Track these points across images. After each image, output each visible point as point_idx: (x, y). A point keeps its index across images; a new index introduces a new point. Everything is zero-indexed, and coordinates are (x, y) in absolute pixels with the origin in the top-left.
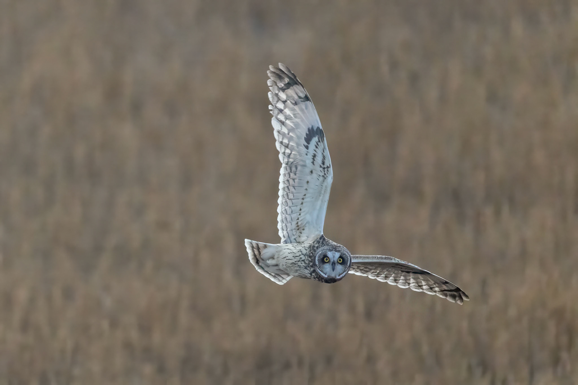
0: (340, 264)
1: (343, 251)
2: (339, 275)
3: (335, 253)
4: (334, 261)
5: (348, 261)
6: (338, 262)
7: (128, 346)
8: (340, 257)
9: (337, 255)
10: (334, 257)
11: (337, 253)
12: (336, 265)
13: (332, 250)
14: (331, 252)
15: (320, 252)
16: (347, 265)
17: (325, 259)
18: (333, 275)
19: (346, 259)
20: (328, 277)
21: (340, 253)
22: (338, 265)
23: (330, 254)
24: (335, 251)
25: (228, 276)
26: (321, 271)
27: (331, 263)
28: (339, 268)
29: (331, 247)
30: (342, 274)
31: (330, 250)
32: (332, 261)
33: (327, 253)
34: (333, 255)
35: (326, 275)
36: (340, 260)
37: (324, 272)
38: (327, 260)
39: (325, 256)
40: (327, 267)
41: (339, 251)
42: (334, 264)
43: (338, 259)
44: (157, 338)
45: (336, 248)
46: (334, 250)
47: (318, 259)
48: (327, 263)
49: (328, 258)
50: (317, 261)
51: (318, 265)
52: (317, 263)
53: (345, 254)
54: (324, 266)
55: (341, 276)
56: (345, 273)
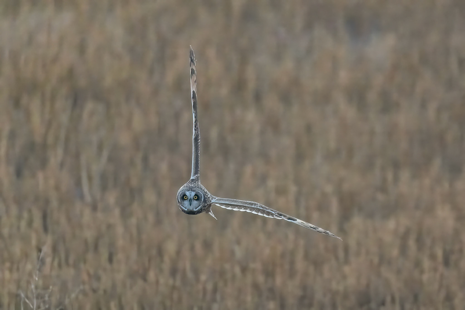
0: (196, 200)
1: (197, 190)
2: (196, 209)
4: (191, 198)
5: (202, 197)
6: (194, 199)
7: (256, 286)
8: (196, 195)
9: (193, 194)
10: (190, 195)
12: (193, 201)
13: (189, 190)
14: (189, 192)
15: (181, 192)
16: (201, 200)
17: (185, 197)
18: (191, 208)
19: (200, 196)
20: (188, 210)
23: (188, 193)
24: (191, 191)
26: (182, 206)
27: (189, 200)
28: (195, 203)
29: (188, 188)
31: (188, 190)
32: (189, 198)
33: (186, 193)
35: (186, 209)
36: (196, 197)
37: (185, 207)
38: (186, 197)
39: (184, 195)
40: (186, 203)
41: (194, 191)
42: (190, 200)
44: (279, 280)
45: (192, 188)
47: (180, 197)
48: (186, 200)
49: (186, 196)
50: (179, 199)
51: (180, 202)
52: (179, 201)
53: (198, 193)
54: (184, 202)
55: (198, 209)
56: (200, 207)
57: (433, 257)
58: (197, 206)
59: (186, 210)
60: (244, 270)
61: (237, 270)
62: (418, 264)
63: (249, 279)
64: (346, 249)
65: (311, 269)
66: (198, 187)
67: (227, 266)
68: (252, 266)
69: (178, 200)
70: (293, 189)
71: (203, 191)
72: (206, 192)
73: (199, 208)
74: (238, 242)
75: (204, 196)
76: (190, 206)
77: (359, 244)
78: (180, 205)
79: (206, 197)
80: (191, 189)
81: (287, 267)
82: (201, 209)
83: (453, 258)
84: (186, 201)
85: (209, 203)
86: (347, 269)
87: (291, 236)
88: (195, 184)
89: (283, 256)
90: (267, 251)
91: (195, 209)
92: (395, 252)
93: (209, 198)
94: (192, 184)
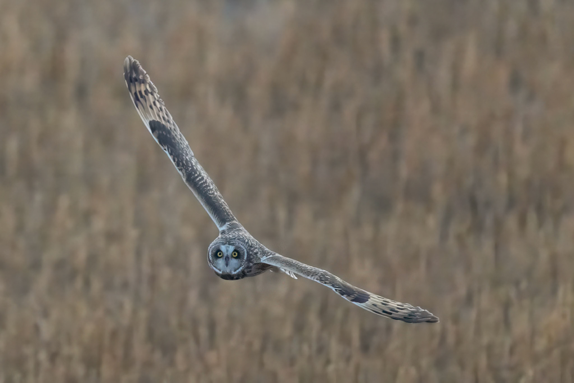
0: (236, 258)
1: (238, 244)
2: (235, 270)
3: (229, 247)
4: (227, 255)
5: (244, 254)
6: (232, 255)
8: (235, 250)
9: (231, 248)
10: (227, 251)
11: (230, 246)
12: (230, 259)
13: (226, 244)
14: (225, 246)
15: (213, 246)
16: (244, 258)
17: (218, 254)
18: (228, 270)
19: (241, 252)
20: (223, 272)
21: (234, 247)
22: (231, 259)
23: (223, 248)
25: (193, 297)
26: (215, 267)
28: (234, 262)
29: (224, 240)
30: (238, 269)
31: (224, 244)
32: (225, 255)
33: (220, 247)
34: (226, 249)
35: (220, 271)
36: (235, 254)
37: (218, 268)
38: (220, 254)
39: (219, 250)
40: (221, 262)
41: (233, 244)
42: (227, 259)
43: (232, 253)
46: (228, 243)
47: (212, 254)
48: (220, 257)
49: (222, 252)
50: (210, 256)
51: (211, 261)
52: (211, 259)
53: (240, 247)
54: (218, 261)
55: (238, 271)
56: (241, 268)
57: (345, 339)
58: (236, 267)
59: (221, 273)
60: (53, 357)
61: (43, 356)
62: (321, 349)
63: (61, 370)
64: (212, 326)
65: (157, 356)
66: (239, 239)
67: (28, 351)
68: (66, 350)
69: (209, 259)
70: (132, 233)
71: (246, 244)
72: (250, 245)
73: (240, 270)
74: (46, 314)
75: (248, 253)
76: (227, 266)
77: (231, 318)
78: (212, 266)
79: (251, 253)
80: (229, 242)
81: (120, 352)
82: (243, 272)
83: (376, 340)
84: (221, 259)
85: (257, 262)
86: (212, 357)
87: (128, 305)
88: (234, 234)
89: (114, 334)
90: (89, 329)
91: (234, 272)
92: (287, 331)
93: (256, 253)
94: (230, 235)
